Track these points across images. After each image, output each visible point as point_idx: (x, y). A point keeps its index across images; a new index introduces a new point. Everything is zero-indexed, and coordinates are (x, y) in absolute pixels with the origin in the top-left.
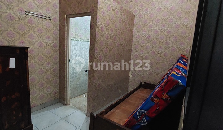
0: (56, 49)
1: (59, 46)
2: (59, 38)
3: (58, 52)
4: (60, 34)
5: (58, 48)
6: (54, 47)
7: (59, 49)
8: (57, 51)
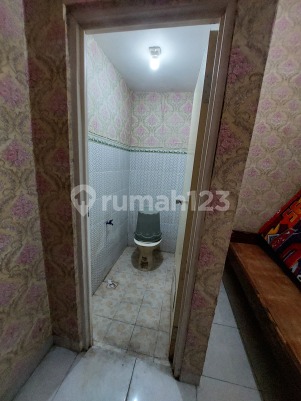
0: (23, 168)
1: (32, 158)
2: (28, 124)
3: (33, 180)
4: (35, 104)
5: (30, 164)
6: (13, 163)
7: (34, 168)
8: (25, 177)
